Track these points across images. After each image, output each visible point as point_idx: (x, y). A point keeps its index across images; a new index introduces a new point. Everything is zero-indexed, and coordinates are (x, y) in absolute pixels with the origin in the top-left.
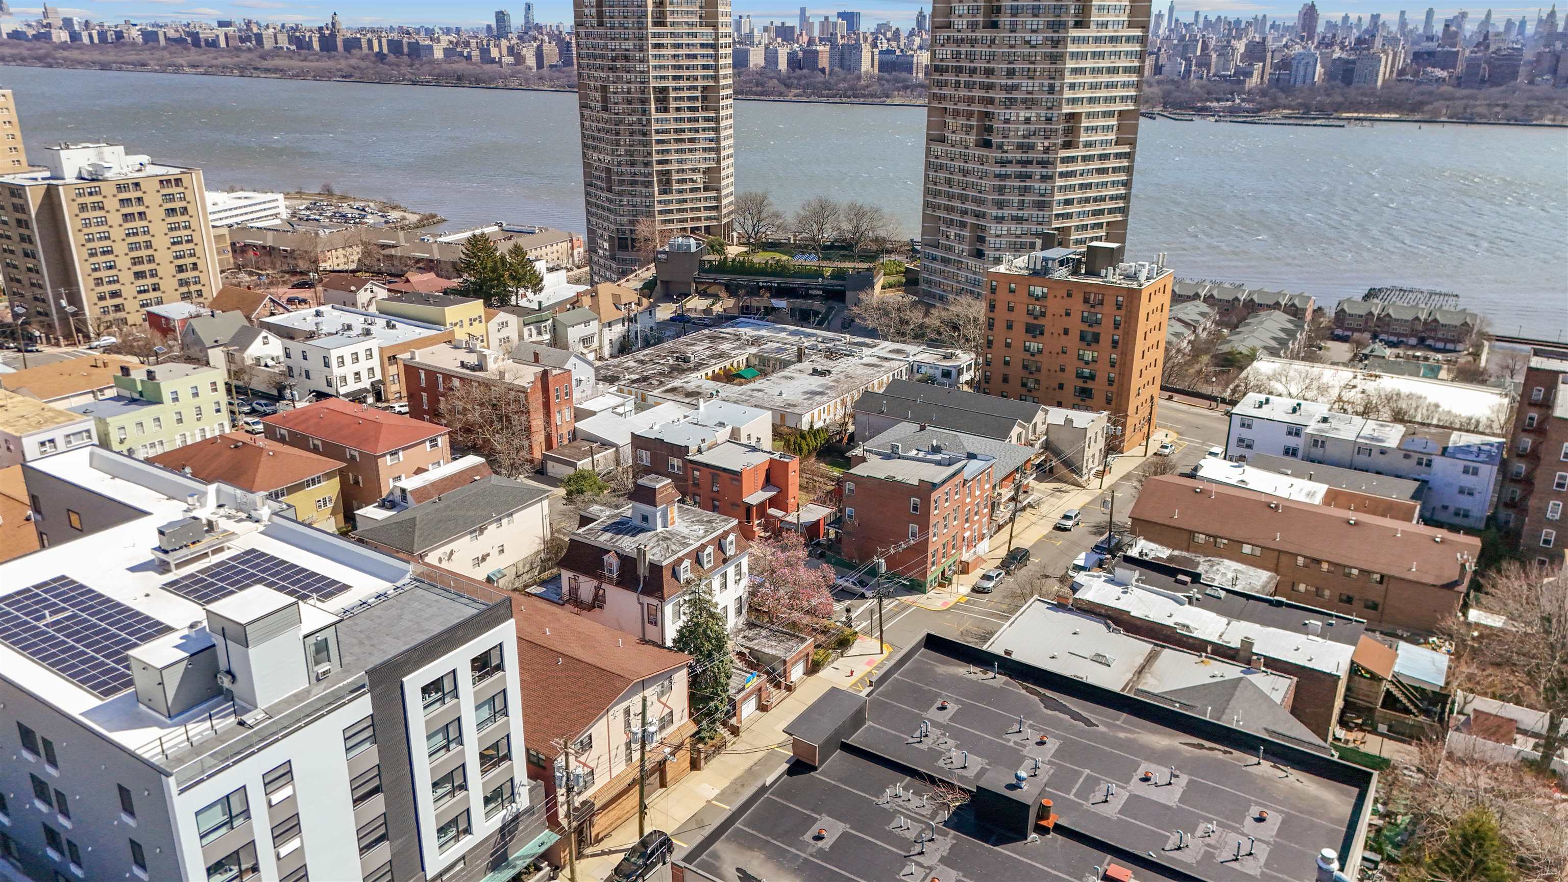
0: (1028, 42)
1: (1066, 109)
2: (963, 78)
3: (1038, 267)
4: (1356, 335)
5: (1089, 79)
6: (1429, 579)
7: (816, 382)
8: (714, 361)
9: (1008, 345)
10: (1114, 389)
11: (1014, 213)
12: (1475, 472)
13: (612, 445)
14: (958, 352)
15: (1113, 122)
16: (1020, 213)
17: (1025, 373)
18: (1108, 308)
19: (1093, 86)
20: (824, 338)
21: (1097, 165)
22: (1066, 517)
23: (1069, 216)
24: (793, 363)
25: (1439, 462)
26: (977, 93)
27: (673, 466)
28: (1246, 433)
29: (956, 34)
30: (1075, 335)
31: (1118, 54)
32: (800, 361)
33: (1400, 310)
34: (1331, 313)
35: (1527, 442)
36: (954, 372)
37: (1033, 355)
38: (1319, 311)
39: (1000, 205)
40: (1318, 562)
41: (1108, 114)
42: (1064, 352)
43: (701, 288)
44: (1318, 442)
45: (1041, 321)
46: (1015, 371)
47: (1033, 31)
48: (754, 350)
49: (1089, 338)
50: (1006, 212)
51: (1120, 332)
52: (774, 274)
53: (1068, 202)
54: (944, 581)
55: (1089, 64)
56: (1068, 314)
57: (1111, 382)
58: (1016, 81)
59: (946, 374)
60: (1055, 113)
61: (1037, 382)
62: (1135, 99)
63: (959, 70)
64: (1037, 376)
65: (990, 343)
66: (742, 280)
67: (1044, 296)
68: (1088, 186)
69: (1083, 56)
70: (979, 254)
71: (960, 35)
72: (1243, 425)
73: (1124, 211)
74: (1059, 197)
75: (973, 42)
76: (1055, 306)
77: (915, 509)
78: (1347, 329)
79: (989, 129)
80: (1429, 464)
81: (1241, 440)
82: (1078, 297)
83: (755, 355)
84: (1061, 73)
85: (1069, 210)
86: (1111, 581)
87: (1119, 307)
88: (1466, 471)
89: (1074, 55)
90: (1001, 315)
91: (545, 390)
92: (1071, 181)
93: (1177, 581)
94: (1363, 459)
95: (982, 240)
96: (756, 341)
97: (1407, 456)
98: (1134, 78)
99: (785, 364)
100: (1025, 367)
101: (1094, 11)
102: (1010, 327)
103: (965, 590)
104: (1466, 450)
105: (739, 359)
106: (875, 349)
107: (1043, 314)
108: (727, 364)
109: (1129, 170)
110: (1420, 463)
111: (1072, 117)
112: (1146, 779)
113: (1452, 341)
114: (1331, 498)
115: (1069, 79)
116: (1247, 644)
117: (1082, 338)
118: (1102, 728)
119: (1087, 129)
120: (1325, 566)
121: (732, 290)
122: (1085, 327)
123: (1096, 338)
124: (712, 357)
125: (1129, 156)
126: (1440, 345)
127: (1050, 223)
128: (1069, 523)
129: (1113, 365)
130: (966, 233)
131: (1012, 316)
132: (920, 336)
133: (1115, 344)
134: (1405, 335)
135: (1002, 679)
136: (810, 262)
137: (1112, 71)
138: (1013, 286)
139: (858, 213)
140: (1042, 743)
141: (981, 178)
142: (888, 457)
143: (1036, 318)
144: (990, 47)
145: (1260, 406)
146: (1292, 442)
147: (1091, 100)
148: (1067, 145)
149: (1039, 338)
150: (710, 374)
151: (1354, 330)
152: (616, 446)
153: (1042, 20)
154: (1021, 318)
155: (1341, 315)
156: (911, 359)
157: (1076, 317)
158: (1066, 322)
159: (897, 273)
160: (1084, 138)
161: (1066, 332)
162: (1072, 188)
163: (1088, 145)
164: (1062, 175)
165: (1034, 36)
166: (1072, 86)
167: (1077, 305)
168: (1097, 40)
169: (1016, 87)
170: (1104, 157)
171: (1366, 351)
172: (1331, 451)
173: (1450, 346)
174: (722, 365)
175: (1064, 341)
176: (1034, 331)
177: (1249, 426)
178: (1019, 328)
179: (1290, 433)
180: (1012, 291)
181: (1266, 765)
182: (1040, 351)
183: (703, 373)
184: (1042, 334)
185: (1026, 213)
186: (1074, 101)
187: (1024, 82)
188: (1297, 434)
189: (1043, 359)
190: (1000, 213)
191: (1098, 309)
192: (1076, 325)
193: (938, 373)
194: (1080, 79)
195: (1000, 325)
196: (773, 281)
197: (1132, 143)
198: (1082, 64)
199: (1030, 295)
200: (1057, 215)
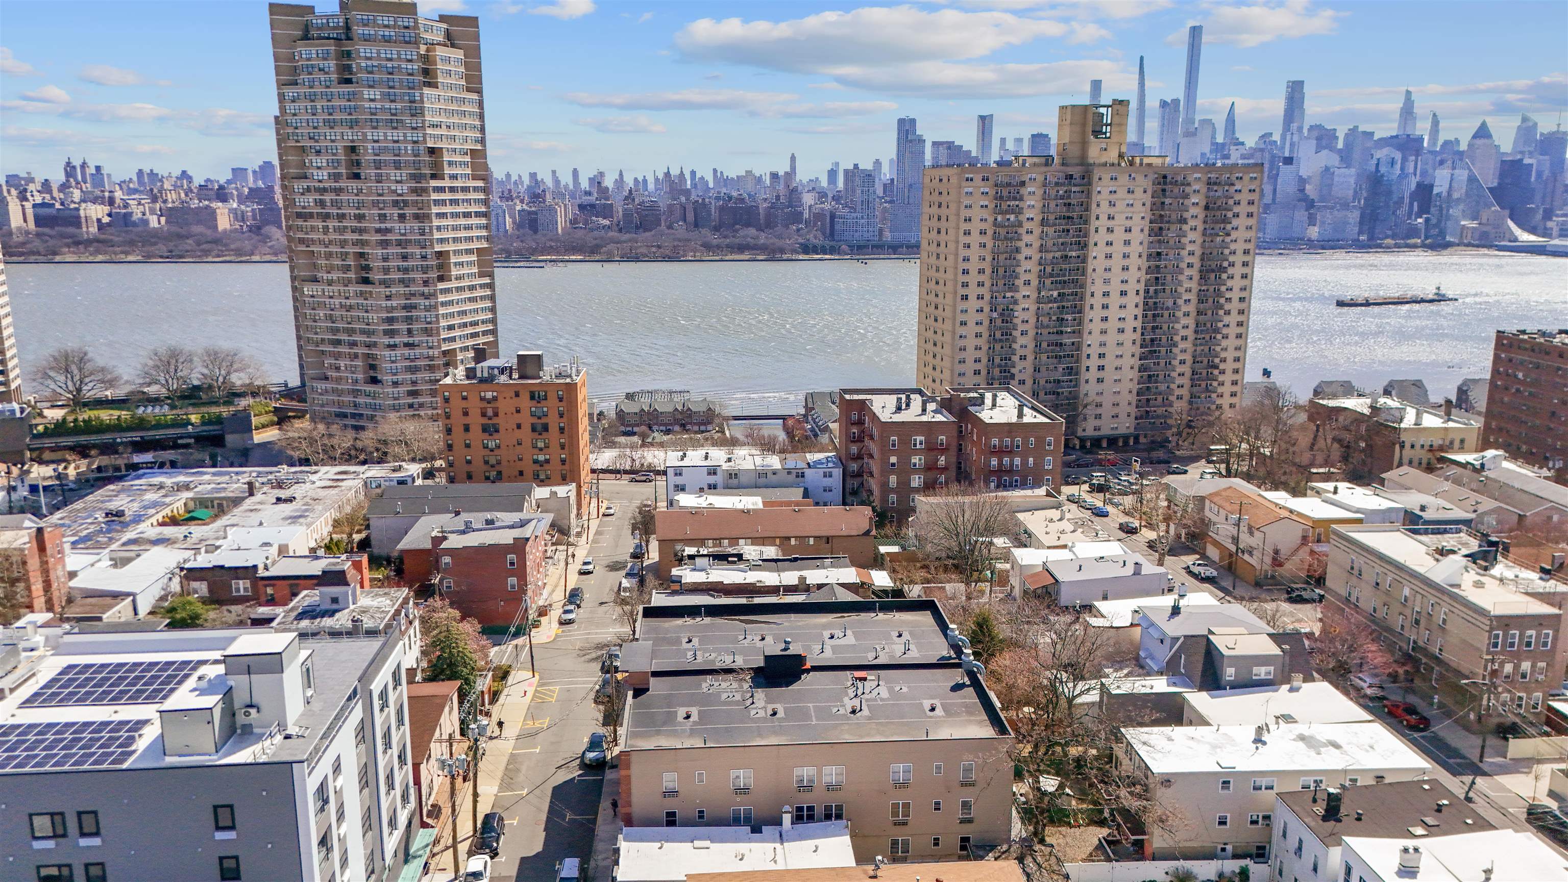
0: (395, 192)
1: (438, 248)
2: (331, 224)
3: (486, 375)
4: (636, 429)
5: (450, 222)
6: (854, 533)
7: (287, 509)
8: (153, 511)
9: (468, 446)
10: (567, 467)
11: (406, 340)
12: (831, 476)
13: (128, 594)
14: (403, 464)
15: (474, 258)
16: (411, 340)
17: (486, 468)
18: (552, 401)
19: (455, 228)
20: (259, 473)
21: (468, 295)
22: (585, 564)
23: (453, 339)
24: (244, 499)
25: (808, 472)
26: (350, 236)
27: (238, 590)
28: (679, 480)
29: (317, 185)
30: (527, 428)
31: (469, 201)
32: (251, 494)
33: (664, 406)
34: (613, 414)
35: (854, 449)
36: (409, 480)
37: (492, 450)
38: (601, 414)
39: (390, 333)
40: (789, 538)
41: (469, 252)
42: (520, 444)
43: (35, 455)
44: (733, 475)
45: (495, 421)
46: (478, 467)
47: (397, 182)
48: (190, 494)
49: (539, 428)
50: (397, 340)
51: (565, 419)
52: (129, 429)
53: (451, 328)
54: (536, 624)
55: (448, 209)
56: (518, 411)
57: (563, 462)
58: (388, 225)
59: (401, 482)
60: (429, 251)
61: (499, 473)
62: (487, 239)
63: (326, 217)
64: (498, 468)
65: (450, 447)
66: (94, 438)
67: (495, 399)
68: (464, 313)
69: (443, 202)
70: (374, 381)
71: (321, 185)
72: (676, 474)
73: (494, 332)
74: (443, 323)
75: (338, 191)
76: (506, 405)
77: (512, 564)
78: (628, 426)
79: (367, 268)
80: (803, 476)
81: (676, 486)
82: (525, 396)
83: (192, 499)
84: (427, 217)
85: (452, 334)
86: (694, 570)
87: (561, 400)
88: (825, 476)
89: (437, 202)
90: (458, 421)
91: (42, 548)
92: (451, 309)
93: (729, 562)
94: (763, 480)
95: (373, 367)
96: (187, 487)
97: (789, 473)
98: (483, 221)
99: (236, 502)
100: (486, 462)
101: (446, 165)
102: (467, 429)
103: (555, 625)
104: (819, 462)
105: (178, 504)
106: (319, 475)
107: (496, 414)
108: (167, 511)
109: (492, 298)
110: (797, 476)
111: (440, 254)
112: (832, 637)
113: (704, 424)
114: (765, 503)
115: (436, 222)
116: (802, 579)
117: (534, 430)
118: (786, 624)
119: (456, 264)
120: (793, 542)
121: (83, 451)
122: (535, 420)
123: (546, 428)
124: (146, 507)
125: (491, 286)
126: (696, 428)
127: (439, 346)
128: (590, 567)
129: (563, 447)
130: (359, 363)
131: (467, 420)
132: (350, 457)
133: (562, 430)
134: (671, 424)
135: (708, 620)
136: (163, 412)
137: (467, 215)
138: (465, 394)
139: (214, 357)
140: (763, 639)
141: (367, 311)
142: (463, 532)
143: (490, 419)
144: (357, 195)
145: (682, 459)
146: (712, 479)
147: (455, 240)
148: (441, 279)
149: (496, 435)
150: (155, 523)
151: (633, 426)
152: (134, 595)
153: (405, 172)
154: (476, 420)
155: (620, 414)
156: (364, 476)
157: (525, 413)
158: (518, 418)
159: (267, 413)
160: (454, 272)
161: (519, 426)
162: (452, 315)
163: (459, 278)
164: (444, 304)
165: (399, 187)
166: (439, 228)
167: (525, 402)
168: (452, 189)
169: (388, 231)
170: (472, 288)
171: (650, 440)
172: (743, 479)
173: (703, 428)
174: (163, 513)
175: (518, 434)
176: (490, 430)
177: (680, 474)
178: (476, 430)
179: (709, 474)
180: (465, 398)
181: (881, 615)
182: (498, 447)
183: (148, 522)
184: (497, 431)
185: (416, 339)
186: (441, 241)
187: (397, 226)
188: (715, 473)
189: (503, 454)
190: (392, 341)
191: (543, 403)
192: (527, 421)
193: (395, 483)
194: (444, 222)
195: (458, 430)
196: (136, 436)
197: (491, 275)
198: (444, 210)
199: (482, 399)
200: (444, 339)
